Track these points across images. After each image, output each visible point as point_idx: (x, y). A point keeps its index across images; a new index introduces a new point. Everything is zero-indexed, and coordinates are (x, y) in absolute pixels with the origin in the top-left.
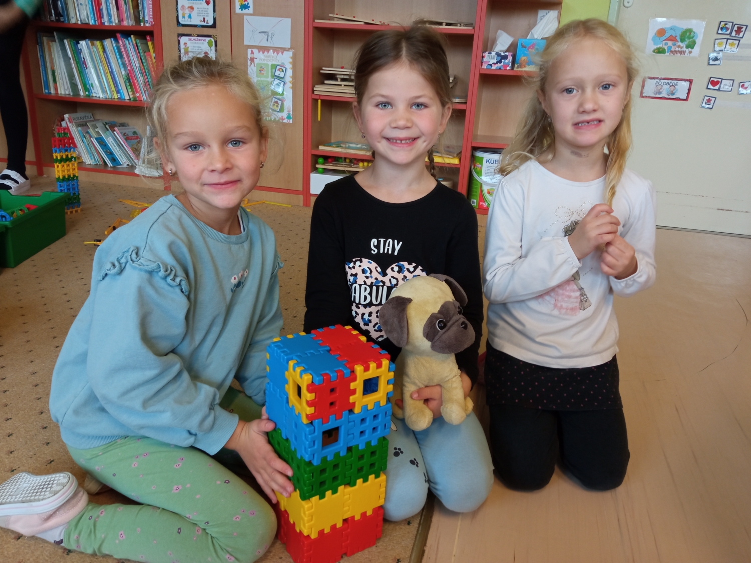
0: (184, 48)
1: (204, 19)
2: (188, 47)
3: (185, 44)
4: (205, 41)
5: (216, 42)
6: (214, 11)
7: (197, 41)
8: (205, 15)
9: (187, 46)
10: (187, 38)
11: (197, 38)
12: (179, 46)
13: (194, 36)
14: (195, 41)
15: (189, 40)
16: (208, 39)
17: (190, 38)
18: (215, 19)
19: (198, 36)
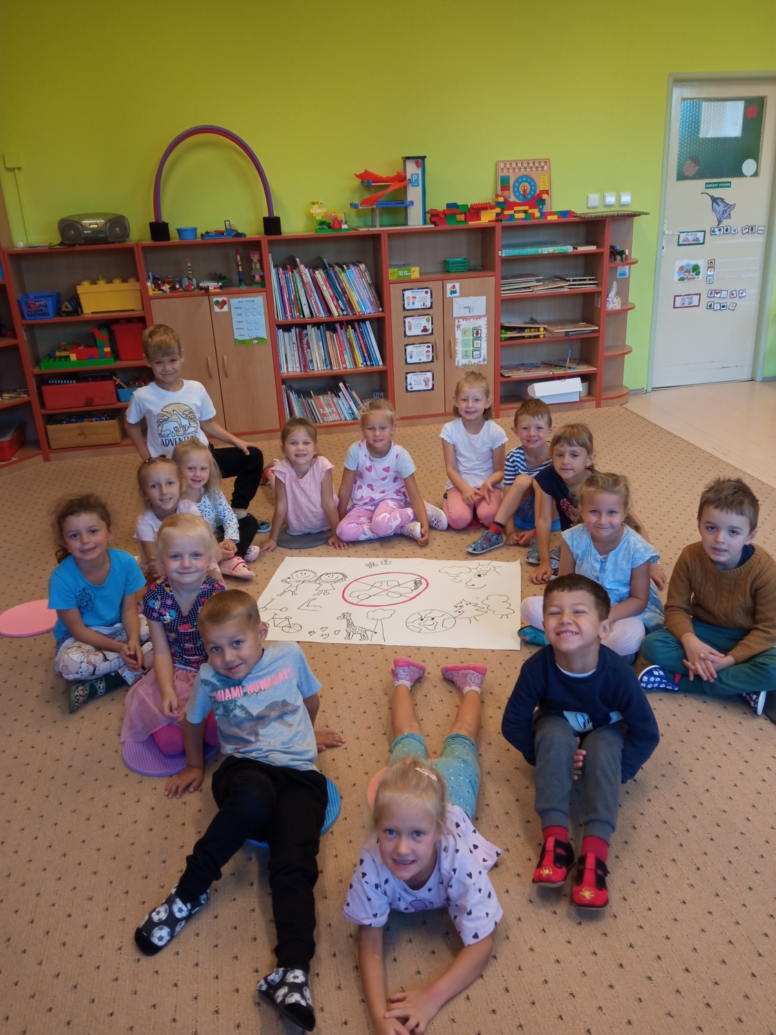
0: (408, 326)
1: (424, 304)
2: (411, 325)
3: (409, 322)
4: (424, 319)
5: (432, 318)
6: (431, 297)
10: (411, 318)
11: (418, 317)
12: (404, 325)
14: (416, 320)
16: (426, 317)
18: (432, 303)
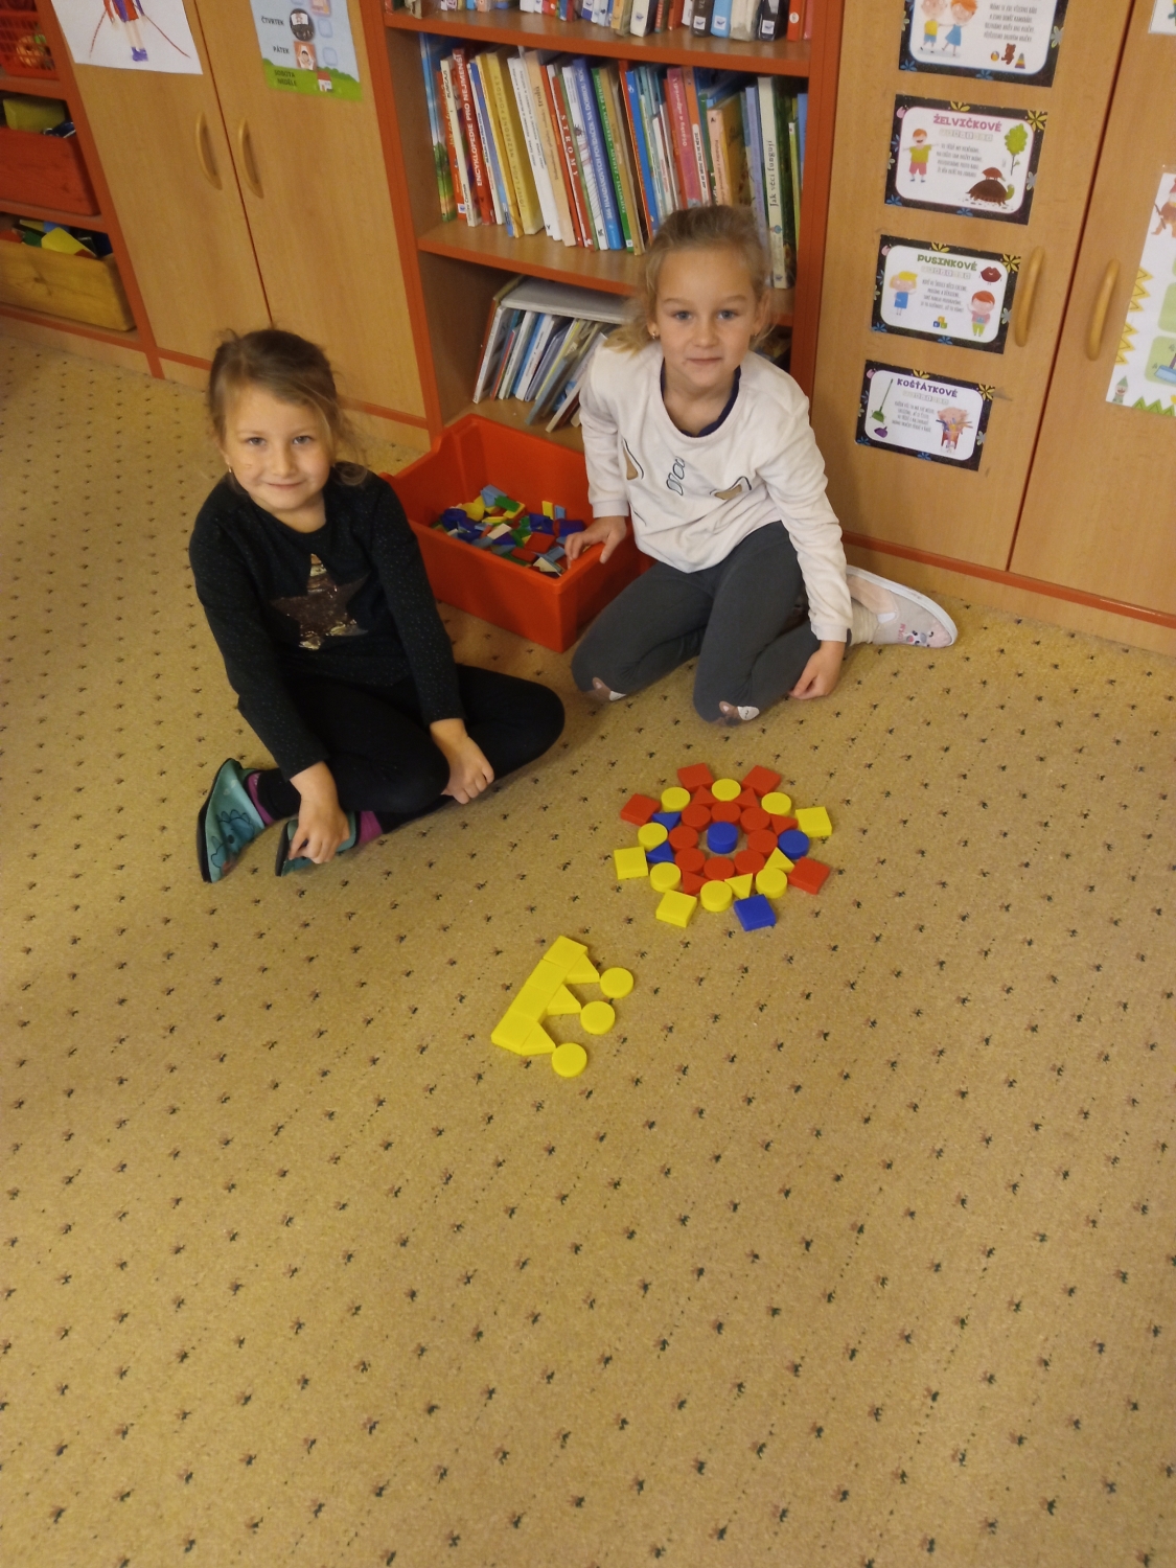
0: (912, 149)
1: (1011, 49)
2: (929, 147)
3: (918, 133)
4: (997, 129)
5: (1039, 135)
6: (1058, 21)
7: (966, 129)
8: (1019, 34)
9: (927, 142)
10: (934, 112)
11: (967, 116)
12: (893, 139)
13: (959, 110)
14: (958, 127)
15: (937, 120)
16: (1009, 122)
17: (942, 113)
18: (1053, 53)
19: (975, 109)
